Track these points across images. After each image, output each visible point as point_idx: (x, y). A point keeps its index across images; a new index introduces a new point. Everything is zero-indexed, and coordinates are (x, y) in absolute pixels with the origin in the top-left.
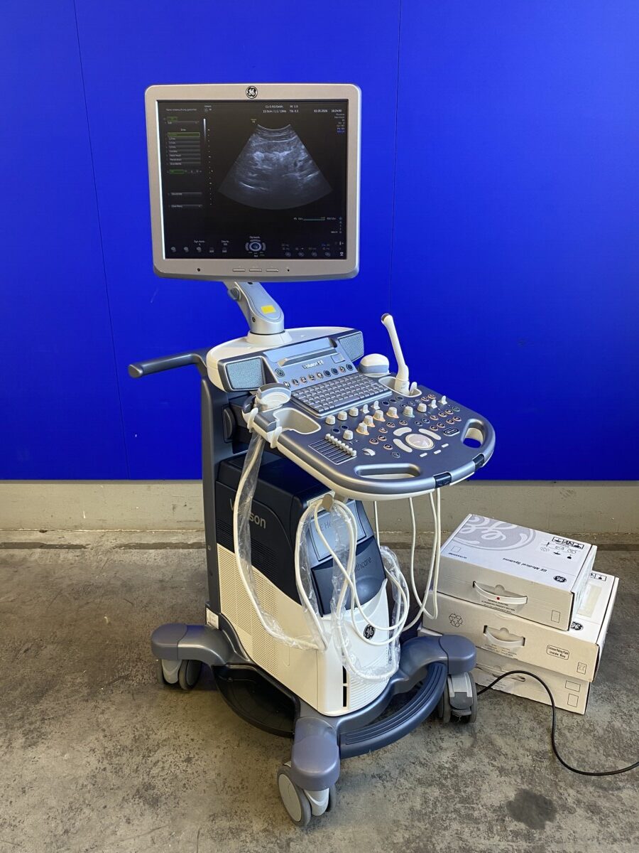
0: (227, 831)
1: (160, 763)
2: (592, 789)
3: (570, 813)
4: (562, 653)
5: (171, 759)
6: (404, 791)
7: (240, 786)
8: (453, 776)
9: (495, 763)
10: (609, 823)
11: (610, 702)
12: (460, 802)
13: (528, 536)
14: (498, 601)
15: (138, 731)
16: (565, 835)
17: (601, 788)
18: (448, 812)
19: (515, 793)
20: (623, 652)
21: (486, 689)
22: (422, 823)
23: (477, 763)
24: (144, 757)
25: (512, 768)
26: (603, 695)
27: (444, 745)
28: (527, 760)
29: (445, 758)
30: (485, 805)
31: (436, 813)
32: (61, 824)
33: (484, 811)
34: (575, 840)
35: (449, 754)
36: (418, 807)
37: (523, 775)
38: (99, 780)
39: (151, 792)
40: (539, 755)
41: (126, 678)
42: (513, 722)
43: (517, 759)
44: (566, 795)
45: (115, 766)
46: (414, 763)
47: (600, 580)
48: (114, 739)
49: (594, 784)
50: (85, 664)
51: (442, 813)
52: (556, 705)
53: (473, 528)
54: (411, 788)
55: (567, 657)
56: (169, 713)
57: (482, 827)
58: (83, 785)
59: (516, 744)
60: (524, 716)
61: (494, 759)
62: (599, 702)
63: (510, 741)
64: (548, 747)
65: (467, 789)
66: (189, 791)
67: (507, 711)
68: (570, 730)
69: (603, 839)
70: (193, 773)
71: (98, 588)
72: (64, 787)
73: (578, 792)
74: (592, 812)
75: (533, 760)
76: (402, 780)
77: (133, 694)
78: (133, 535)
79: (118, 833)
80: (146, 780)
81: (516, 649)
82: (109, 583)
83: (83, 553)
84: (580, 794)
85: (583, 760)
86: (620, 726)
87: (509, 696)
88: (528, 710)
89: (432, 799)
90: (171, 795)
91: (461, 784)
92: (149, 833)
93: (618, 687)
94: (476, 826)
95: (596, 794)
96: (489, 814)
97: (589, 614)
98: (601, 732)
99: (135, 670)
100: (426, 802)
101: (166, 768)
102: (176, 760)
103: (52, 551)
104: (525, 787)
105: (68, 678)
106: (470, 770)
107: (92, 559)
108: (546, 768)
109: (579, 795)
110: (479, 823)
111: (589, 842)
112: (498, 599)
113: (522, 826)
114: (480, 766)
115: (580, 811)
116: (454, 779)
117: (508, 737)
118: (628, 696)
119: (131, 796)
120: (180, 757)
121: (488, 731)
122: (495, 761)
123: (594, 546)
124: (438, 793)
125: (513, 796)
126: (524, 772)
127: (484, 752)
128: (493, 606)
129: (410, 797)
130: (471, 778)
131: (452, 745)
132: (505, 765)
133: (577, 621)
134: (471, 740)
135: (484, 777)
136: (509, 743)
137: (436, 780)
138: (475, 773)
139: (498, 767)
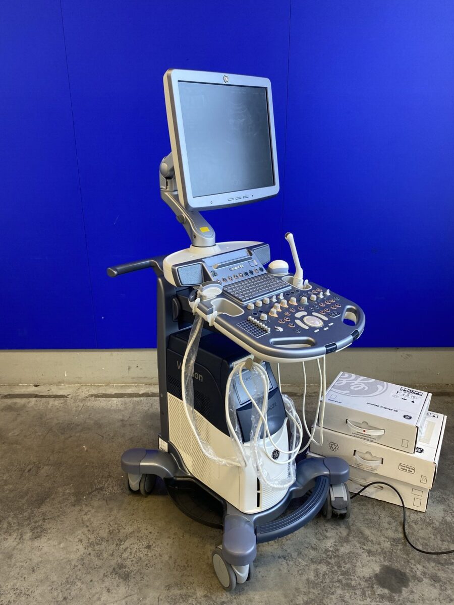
0: (178, 597)
1: (129, 549)
2: (433, 564)
3: (419, 581)
4: (410, 470)
5: (136, 546)
6: (302, 567)
7: (186, 565)
8: (335, 556)
9: (364, 547)
10: (446, 589)
11: (443, 503)
12: (342, 574)
13: (383, 387)
14: (364, 433)
15: (111, 527)
16: (416, 597)
17: (440, 563)
18: (333, 582)
19: (380, 568)
20: (450, 468)
21: (356, 494)
22: (316, 590)
24: (117, 545)
25: (377, 550)
26: (438, 499)
27: (328, 534)
28: (387, 545)
29: (329, 544)
30: (359, 577)
31: (325, 582)
32: (61, 593)
33: (358, 581)
34: (423, 600)
35: (332, 541)
36: (312, 578)
37: (384, 555)
38: (86, 562)
39: (123, 570)
40: (395, 541)
41: (101, 489)
42: (376, 518)
43: (379, 544)
44: (416, 569)
45: (97, 552)
46: (307, 548)
47: (434, 418)
48: (95, 533)
49: (434, 561)
50: (72, 480)
51: (330, 582)
52: (405, 506)
53: (344, 382)
54: (306, 565)
55: (413, 472)
56: (133, 514)
57: (358, 592)
58: (75, 565)
59: (379, 534)
60: (383, 514)
61: (364, 544)
62: (435, 503)
63: (374, 531)
64: (401, 536)
65: (345, 565)
66: (150, 569)
67: (371, 511)
68: (416, 523)
69: (443, 599)
70: (152, 556)
71: (78, 425)
72: (62, 567)
73: (423, 566)
74: (434, 581)
75: (391, 545)
76: (300, 560)
77: (106, 501)
78: (100, 388)
79: (102, 599)
80: (119, 562)
81: (377, 466)
82: (85, 422)
83: (66, 401)
84: (426, 568)
85: (426, 545)
86: (450, 520)
87: (371, 500)
88: (386, 509)
89: (322, 572)
90: (138, 571)
91: (342, 562)
92: (124, 599)
93: (448, 493)
94: (354, 591)
95: (436, 568)
96: (363, 583)
98: (437, 524)
99: (107, 483)
100: (317, 575)
101: (133, 553)
102: (140, 547)
103: (44, 400)
104: (386, 563)
105: (60, 490)
106: (347, 552)
107: (72, 405)
108: (400, 550)
109: (425, 569)
110: (355, 590)
111: (434, 602)
112: (364, 431)
113: (386, 591)
114: (354, 549)
115: (426, 580)
116: (336, 559)
117: (372, 528)
119: (109, 573)
120: (143, 545)
121: (359, 524)
122: (365, 545)
123: (429, 394)
124: (326, 569)
125: (379, 570)
126: (385, 553)
127: (356, 539)
128: (360, 436)
129: (306, 572)
130: (349, 558)
131: (333, 535)
132: (372, 548)
133: (419, 446)
134: (347, 531)
135: (357, 557)
136: (373, 533)
137: (324, 560)
138: (351, 554)
139: (367, 550)
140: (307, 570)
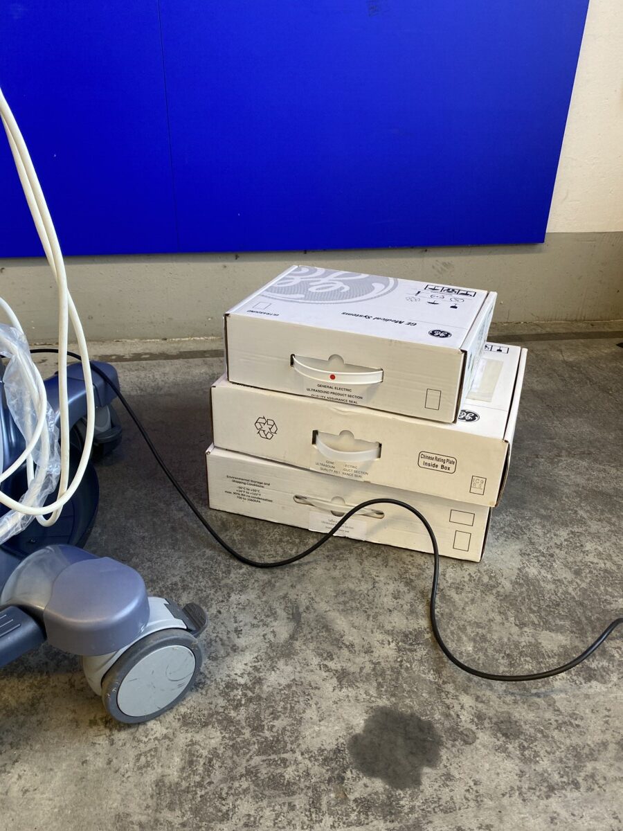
3: (466, 743)
4: (441, 463)
8: (250, 700)
9: (331, 664)
10: (536, 754)
11: (518, 538)
12: (259, 753)
13: (386, 285)
14: (332, 381)
16: (459, 791)
18: (233, 779)
19: (366, 717)
20: (530, 465)
22: (178, 813)
23: (299, 669)
25: (361, 669)
26: (506, 529)
28: (386, 652)
29: (239, 666)
30: (308, 751)
31: (210, 783)
33: (305, 763)
34: (478, 801)
35: (248, 657)
36: (173, 775)
37: (380, 680)
40: (408, 639)
42: (365, 587)
43: (369, 651)
44: (457, 708)
47: (499, 353)
51: (224, 781)
52: (441, 553)
54: (166, 737)
55: (452, 470)
57: (300, 801)
59: (370, 624)
60: (383, 575)
61: (330, 656)
62: (502, 540)
63: (359, 619)
64: (424, 623)
65: (275, 723)
67: (356, 571)
68: (459, 588)
69: (530, 788)
73: (477, 698)
74: (505, 735)
75: (399, 650)
81: (368, 464)
84: (483, 702)
85: (484, 639)
86: (536, 573)
87: (358, 545)
88: (391, 563)
89: (205, 753)
91: (265, 715)
93: (528, 514)
94: (287, 799)
95: (509, 699)
96: (316, 769)
97: (487, 396)
98: (507, 586)
100: (191, 763)
104: (383, 702)
106: (284, 682)
108: (421, 661)
109: (480, 705)
110: (294, 793)
111: (505, 801)
112: (333, 377)
113: (378, 785)
114: (304, 674)
115: (484, 737)
116: (252, 706)
117: (355, 613)
118: (544, 526)
121: (322, 606)
122: (332, 659)
123: (491, 293)
124: (218, 740)
125: (362, 724)
126: (383, 672)
127: (312, 646)
128: (326, 396)
130: (286, 699)
131: (254, 641)
132: (349, 665)
133: (468, 408)
134: (292, 625)
135: (308, 695)
136: (356, 624)
137: (218, 713)
138: (294, 688)
139: (337, 671)
140: (164, 753)
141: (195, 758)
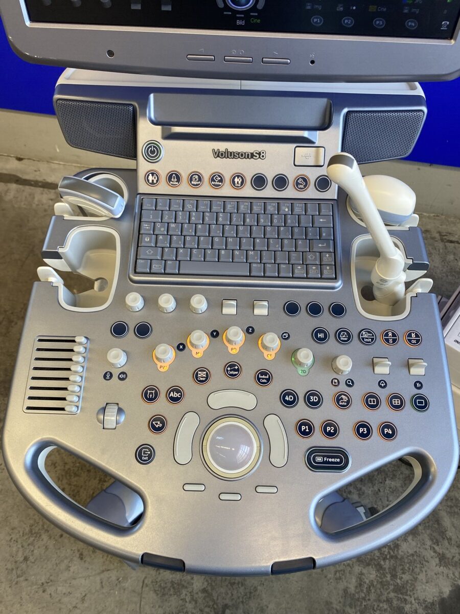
0: (169, 585)
6: (341, 568)
8: (392, 557)
9: (436, 548)
12: (395, 591)
18: (380, 601)
19: (450, 589)
22: (353, 610)
24: (100, 480)
25: (453, 557)
30: (418, 598)
31: (369, 600)
32: (21, 549)
33: (416, 605)
36: (352, 589)
45: (73, 488)
51: (375, 601)
54: (348, 565)
61: (437, 543)
63: (457, 521)
65: (403, 576)
79: (72, 569)
89: (367, 582)
91: (399, 569)
92: (99, 574)
96: (421, 611)
103: (28, 189)
106: (411, 552)
114: (422, 550)
116: (392, 561)
117: (456, 516)
122: (438, 545)
124: (374, 576)
125: (448, 592)
127: (428, 532)
129: (345, 577)
130: (410, 563)
132: (447, 552)
135: (422, 564)
136: (455, 525)
137: (375, 560)
138: (415, 557)
139: (439, 554)
140: (348, 574)
141: (362, 583)
